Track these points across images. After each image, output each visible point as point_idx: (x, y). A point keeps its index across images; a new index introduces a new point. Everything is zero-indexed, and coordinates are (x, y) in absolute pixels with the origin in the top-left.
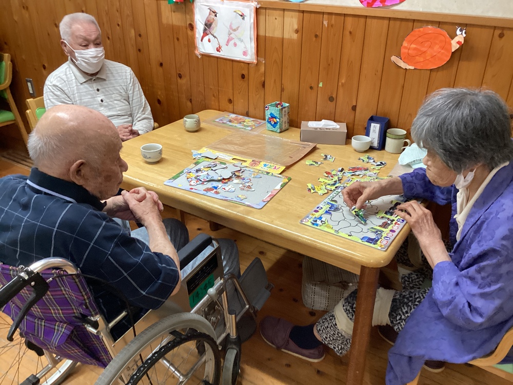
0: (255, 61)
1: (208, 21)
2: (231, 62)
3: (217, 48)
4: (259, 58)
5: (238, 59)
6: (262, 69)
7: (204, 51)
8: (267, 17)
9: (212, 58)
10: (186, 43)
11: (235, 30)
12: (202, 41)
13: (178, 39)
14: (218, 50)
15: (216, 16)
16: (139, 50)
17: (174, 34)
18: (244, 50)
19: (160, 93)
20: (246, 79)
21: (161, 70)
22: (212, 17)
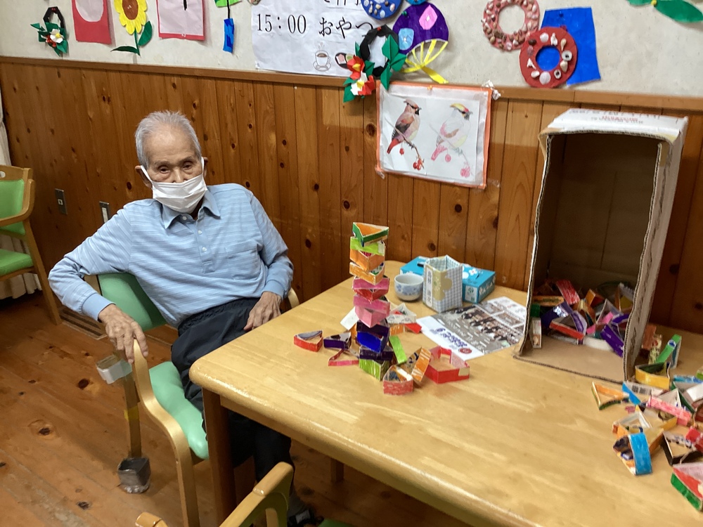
0: (482, 185)
1: (402, 121)
2: (437, 186)
3: (415, 164)
4: (489, 180)
5: (452, 181)
6: (495, 198)
7: (391, 168)
8: (510, 113)
9: (404, 179)
10: (361, 154)
11: (450, 136)
12: (389, 151)
13: (347, 149)
14: (416, 166)
15: (417, 113)
16: (282, 165)
17: (341, 140)
18: (463, 166)
19: (310, 230)
20: (463, 213)
21: (315, 195)
22: (409, 115)
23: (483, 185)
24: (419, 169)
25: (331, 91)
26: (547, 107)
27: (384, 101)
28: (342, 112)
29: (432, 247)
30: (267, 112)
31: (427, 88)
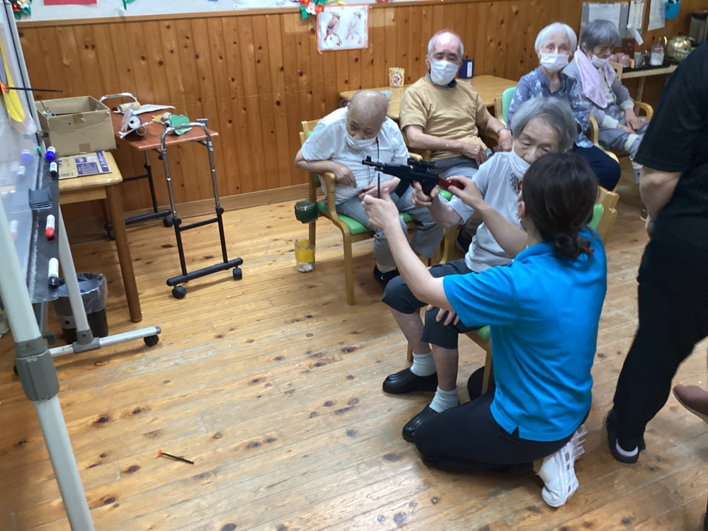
1: (331, 24)
2: (348, 52)
4: (369, 44)
5: (354, 48)
7: (325, 48)
8: (374, 13)
9: (332, 52)
10: (308, 45)
11: (353, 27)
12: (325, 39)
13: (300, 44)
14: (338, 44)
15: (339, 19)
16: (259, 62)
17: (296, 40)
18: (359, 40)
19: (279, 95)
20: (359, 61)
21: (282, 73)
22: (335, 20)
23: (367, 46)
25: (290, 15)
26: (387, 10)
27: (321, 15)
28: (296, 25)
29: (346, 82)
30: (247, 32)
31: (341, 8)
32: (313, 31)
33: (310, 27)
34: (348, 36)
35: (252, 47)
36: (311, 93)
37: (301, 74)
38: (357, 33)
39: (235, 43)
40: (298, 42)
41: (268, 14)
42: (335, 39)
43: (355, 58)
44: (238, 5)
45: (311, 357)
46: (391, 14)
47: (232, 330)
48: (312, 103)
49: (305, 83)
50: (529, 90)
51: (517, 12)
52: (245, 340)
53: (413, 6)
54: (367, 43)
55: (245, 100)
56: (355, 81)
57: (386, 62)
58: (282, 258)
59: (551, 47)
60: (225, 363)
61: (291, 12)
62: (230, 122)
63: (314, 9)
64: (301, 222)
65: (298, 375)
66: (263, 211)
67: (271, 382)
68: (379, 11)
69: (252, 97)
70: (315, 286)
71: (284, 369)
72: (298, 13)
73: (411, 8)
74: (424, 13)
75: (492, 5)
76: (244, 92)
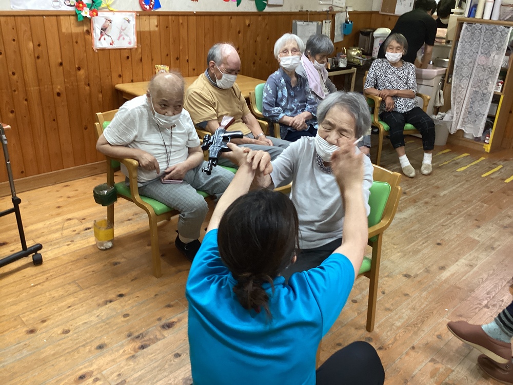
1: (104, 27)
2: (119, 50)
5: (125, 47)
6: (140, 51)
9: (105, 50)
10: (84, 43)
12: (100, 40)
13: (77, 42)
14: (111, 44)
15: (111, 23)
16: (38, 57)
17: (72, 40)
18: (129, 41)
19: (59, 87)
20: (130, 59)
21: (61, 68)
22: (107, 23)
23: (136, 47)
24: (112, 45)
26: (151, 17)
27: (95, 19)
28: (72, 26)
29: (120, 76)
30: (25, 31)
31: (112, 13)
32: (89, 32)
33: (85, 28)
34: (119, 38)
35: (31, 44)
36: (89, 85)
37: (79, 69)
38: (127, 36)
39: (14, 40)
40: (75, 40)
41: (46, 16)
42: (109, 40)
43: (127, 55)
44: (15, 6)
45: (133, 340)
46: (154, 21)
47: (44, 321)
48: (90, 95)
49: (83, 77)
50: (277, 86)
51: (249, 25)
52: (60, 331)
53: (172, 15)
54: (136, 44)
55: (26, 92)
56: (127, 75)
57: (152, 60)
58: (79, 238)
59: (285, 51)
60: (44, 361)
61: (68, 14)
62: (12, 112)
63: (88, 13)
64: (101, 205)
65: (124, 363)
66: (49, 192)
67: (99, 376)
68: (144, 18)
69: (33, 89)
70: (119, 263)
71: (109, 358)
72: (73, 15)
73: (170, 17)
74: (181, 21)
75: (231, 18)
76: (25, 84)
